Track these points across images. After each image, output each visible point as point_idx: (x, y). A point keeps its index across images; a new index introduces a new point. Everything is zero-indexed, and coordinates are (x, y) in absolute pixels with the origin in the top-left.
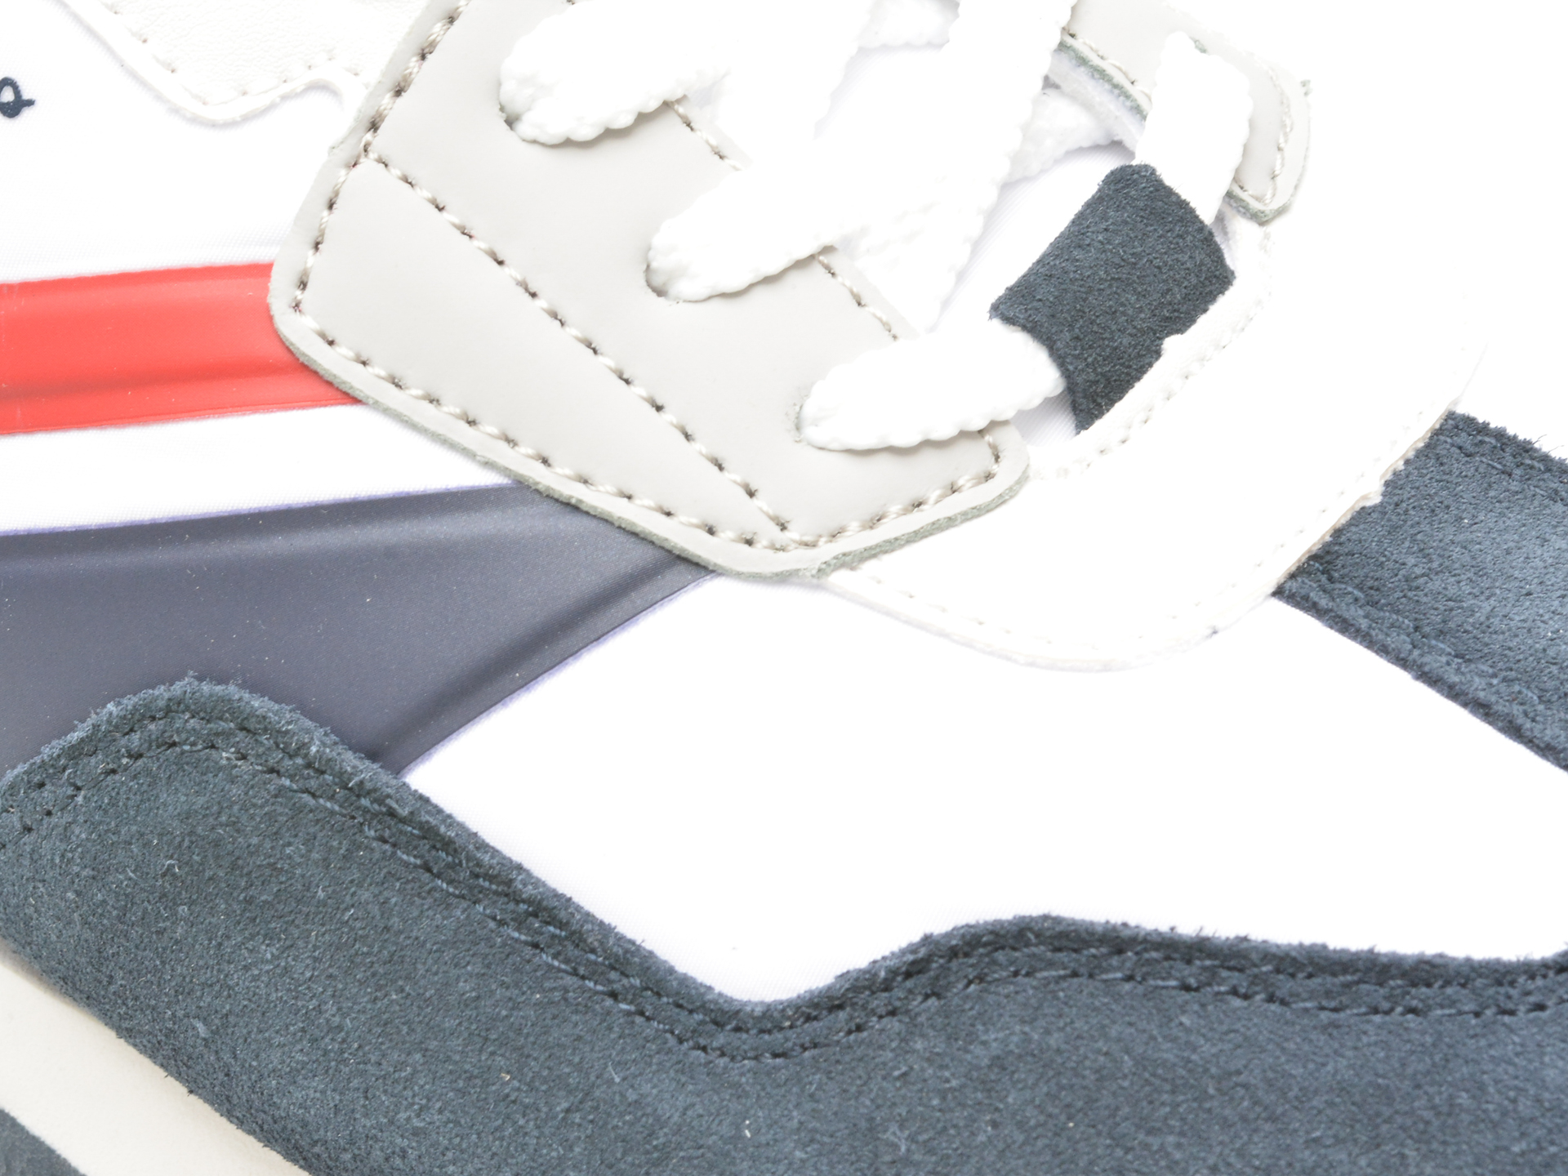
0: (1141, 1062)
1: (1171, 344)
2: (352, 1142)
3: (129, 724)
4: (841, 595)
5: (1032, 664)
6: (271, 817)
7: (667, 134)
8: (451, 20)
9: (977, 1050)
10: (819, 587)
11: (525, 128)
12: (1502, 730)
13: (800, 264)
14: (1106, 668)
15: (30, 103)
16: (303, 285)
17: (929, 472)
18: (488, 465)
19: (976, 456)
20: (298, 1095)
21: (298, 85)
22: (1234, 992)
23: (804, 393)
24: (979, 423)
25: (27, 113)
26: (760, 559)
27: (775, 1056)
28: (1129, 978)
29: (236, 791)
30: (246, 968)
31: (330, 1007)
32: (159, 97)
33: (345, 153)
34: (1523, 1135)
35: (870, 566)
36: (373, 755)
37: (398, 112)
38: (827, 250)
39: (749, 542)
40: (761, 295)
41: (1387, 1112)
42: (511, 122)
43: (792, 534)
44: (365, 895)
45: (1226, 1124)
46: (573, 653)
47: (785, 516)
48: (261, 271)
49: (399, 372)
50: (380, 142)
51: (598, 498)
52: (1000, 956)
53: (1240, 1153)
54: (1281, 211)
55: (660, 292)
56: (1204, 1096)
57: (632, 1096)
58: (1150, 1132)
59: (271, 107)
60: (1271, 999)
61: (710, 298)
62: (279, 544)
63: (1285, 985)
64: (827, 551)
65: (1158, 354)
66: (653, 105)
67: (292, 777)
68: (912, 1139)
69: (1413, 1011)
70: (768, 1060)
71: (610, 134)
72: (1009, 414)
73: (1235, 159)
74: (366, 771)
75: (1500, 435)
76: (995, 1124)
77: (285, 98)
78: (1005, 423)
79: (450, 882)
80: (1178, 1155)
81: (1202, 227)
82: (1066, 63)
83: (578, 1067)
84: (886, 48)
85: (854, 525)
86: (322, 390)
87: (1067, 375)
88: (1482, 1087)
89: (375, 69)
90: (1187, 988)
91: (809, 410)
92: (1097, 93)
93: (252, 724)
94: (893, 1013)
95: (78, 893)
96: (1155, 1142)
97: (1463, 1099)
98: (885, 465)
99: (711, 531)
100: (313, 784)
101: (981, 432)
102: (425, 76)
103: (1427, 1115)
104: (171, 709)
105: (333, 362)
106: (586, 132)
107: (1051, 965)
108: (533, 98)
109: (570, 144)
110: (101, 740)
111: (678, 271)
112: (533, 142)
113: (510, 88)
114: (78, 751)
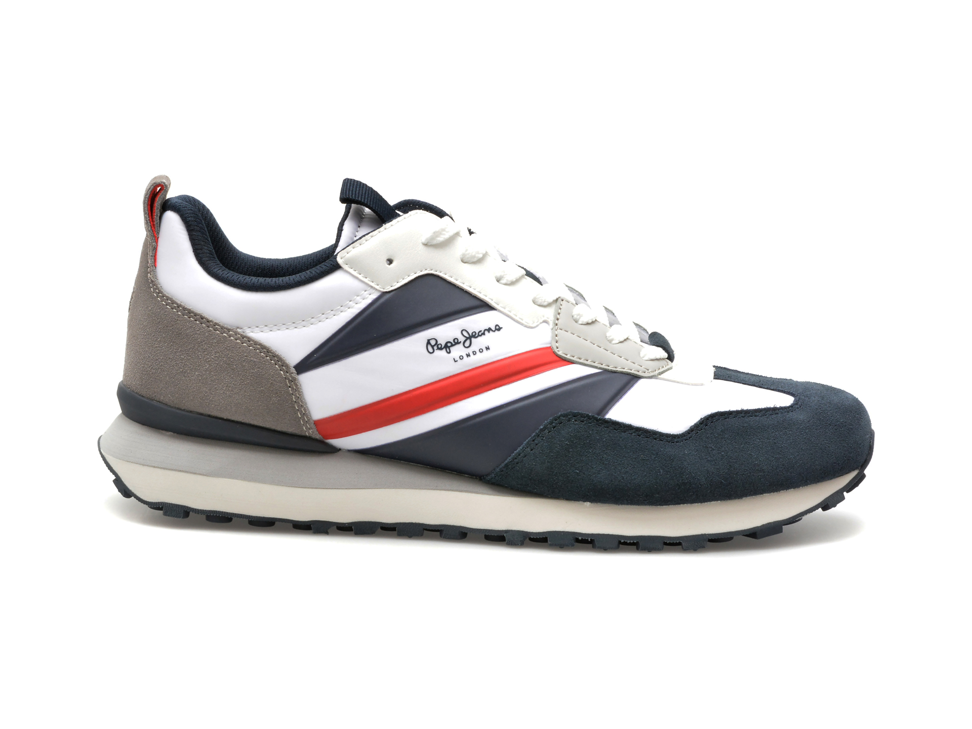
3: (551, 423)
4: (661, 379)
8: (560, 309)
10: (657, 378)
11: (580, 322)
15: (502, 328)
16: (558, 348)
18: (600, 368)
21: (543, 321)
22: (750, 416)
25: (501, 330)
26: (647, 375)
29: (576, 426)
30: (586, 455)
32: (523, 324)
33: (554, 329)
35: (662, 375)
36: (598, 415)
37: (559, 323)
39: (645, 373)
40: (624, 343)
42: (577, 322)
43: (650, 371)
46: (626, 392)
47: (647, 369)
48: (551, 347)
49: (578, 357)
50: (559, 326)
51: (619, 369)
52: (714, 418)
55: (612, 343)
56: (754, 429)
57: (665, 452)
59: (539, 325)
60: (756, 416)
61: (619, 343)
63: (756, 414)
64: (657, 372)
67: (586, 421)
68: (713, 446)
70: (685, 441)
74: (598, 417)
77: (542, 323)
79: (620, 430)
83: (654, 450)
85: (657, 369)
89: (552, 317)
91: (641, 355)
93: (576, 414)
94: (701, 429)
98: (656, 363)
99: (639, 372)
100: (590, 421)
101: (664, 359)
102: (561, 318)
104: (559, 417)
105: (569, 358)
108: (580, 317)
109: (588, 324)
110: (545, 428)
111: (612, 340)
112: (582, 324)
113: (575, 316)
114: (542, 430)
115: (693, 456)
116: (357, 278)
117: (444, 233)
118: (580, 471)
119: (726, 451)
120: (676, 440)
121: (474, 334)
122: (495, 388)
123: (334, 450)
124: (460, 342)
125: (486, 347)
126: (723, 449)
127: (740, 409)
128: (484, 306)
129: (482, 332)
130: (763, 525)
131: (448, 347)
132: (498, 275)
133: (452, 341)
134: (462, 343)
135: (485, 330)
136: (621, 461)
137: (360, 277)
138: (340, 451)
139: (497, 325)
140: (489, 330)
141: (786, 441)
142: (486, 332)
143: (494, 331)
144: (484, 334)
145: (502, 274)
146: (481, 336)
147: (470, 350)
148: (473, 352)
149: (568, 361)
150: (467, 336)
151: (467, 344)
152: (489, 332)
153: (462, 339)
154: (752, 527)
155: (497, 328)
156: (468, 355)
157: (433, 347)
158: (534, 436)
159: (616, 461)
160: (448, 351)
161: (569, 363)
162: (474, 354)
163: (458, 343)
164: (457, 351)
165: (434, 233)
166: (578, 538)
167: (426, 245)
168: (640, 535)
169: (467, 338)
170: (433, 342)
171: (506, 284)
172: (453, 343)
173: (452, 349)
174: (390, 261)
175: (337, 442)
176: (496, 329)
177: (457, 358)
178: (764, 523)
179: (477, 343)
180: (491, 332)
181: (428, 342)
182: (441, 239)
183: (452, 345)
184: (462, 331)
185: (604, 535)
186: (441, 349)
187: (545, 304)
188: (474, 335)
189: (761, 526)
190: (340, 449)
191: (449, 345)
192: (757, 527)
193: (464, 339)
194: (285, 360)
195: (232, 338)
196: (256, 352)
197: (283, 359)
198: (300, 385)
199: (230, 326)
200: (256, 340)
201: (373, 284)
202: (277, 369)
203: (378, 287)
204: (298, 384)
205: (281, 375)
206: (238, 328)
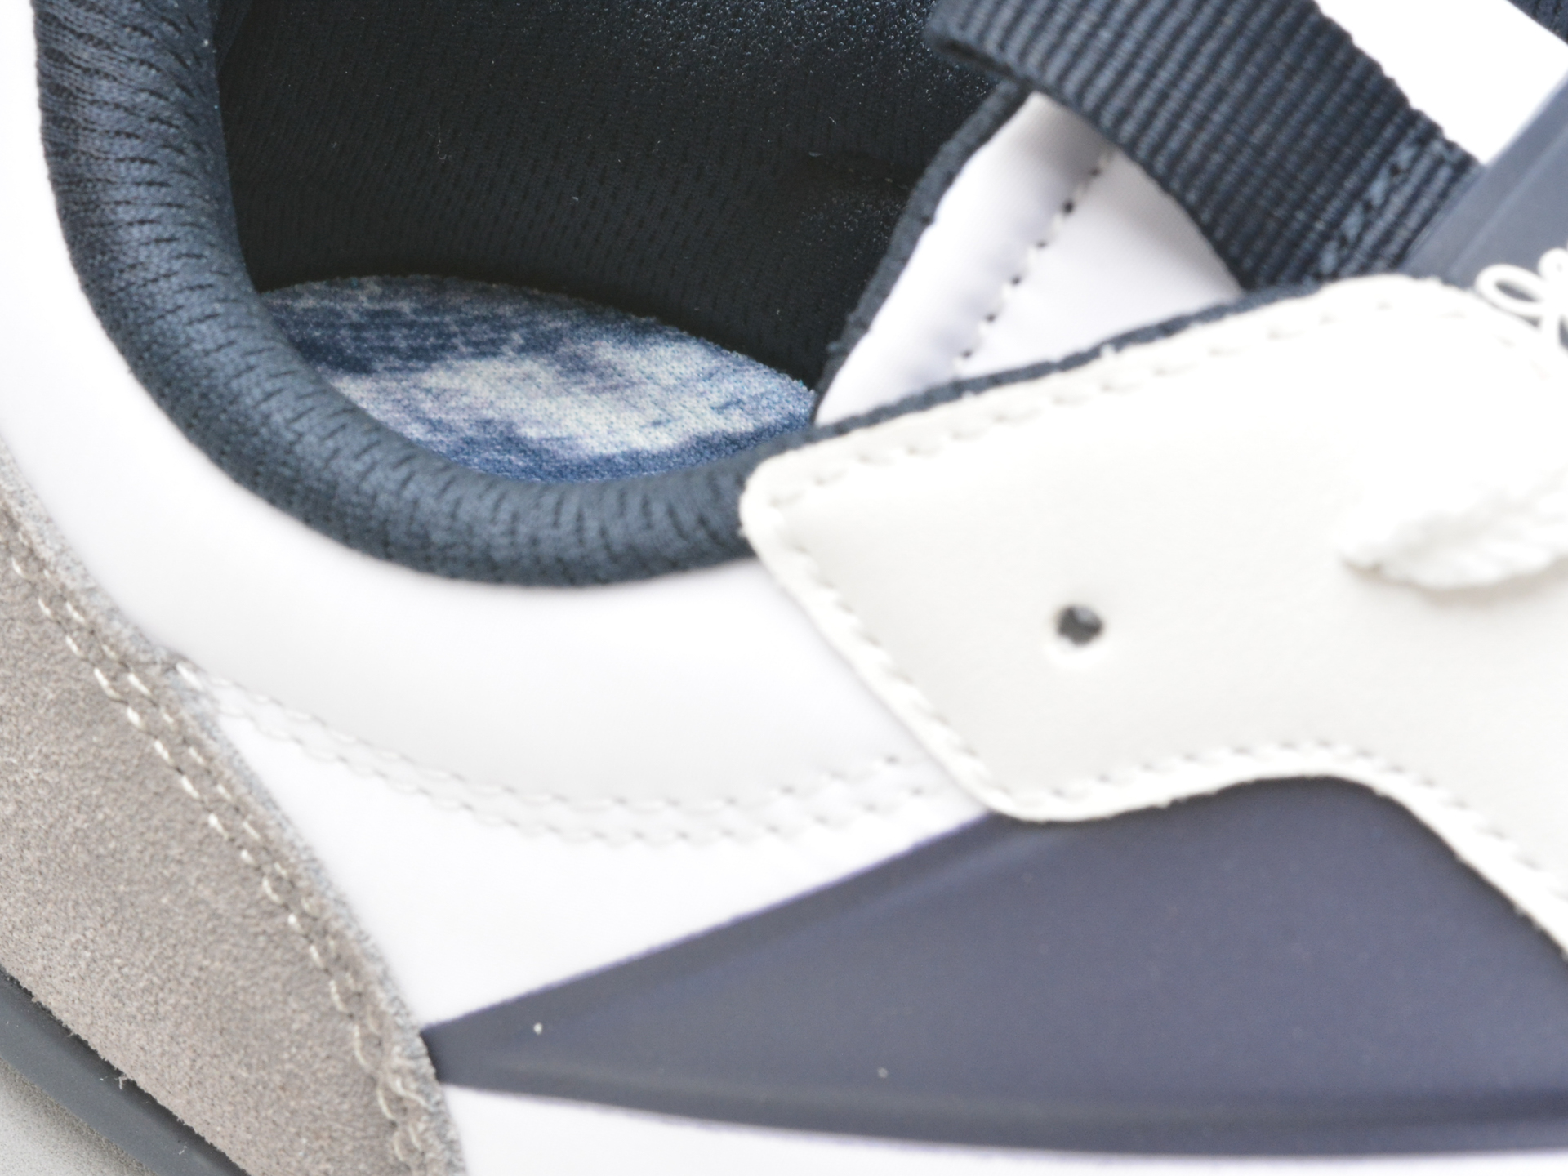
174: (1079, 626)
194: (384, 979)
195: (133, 716)
196: (235, 861)
197: (372, 969)
198: (452, 1145)
199: (139, 635)
200: (251, 782)
201: (938, 738)
202: (333, 1008)
203: (965, 768)
204: (441, 1136)
205: (349, 1052)
206: (184, 659)
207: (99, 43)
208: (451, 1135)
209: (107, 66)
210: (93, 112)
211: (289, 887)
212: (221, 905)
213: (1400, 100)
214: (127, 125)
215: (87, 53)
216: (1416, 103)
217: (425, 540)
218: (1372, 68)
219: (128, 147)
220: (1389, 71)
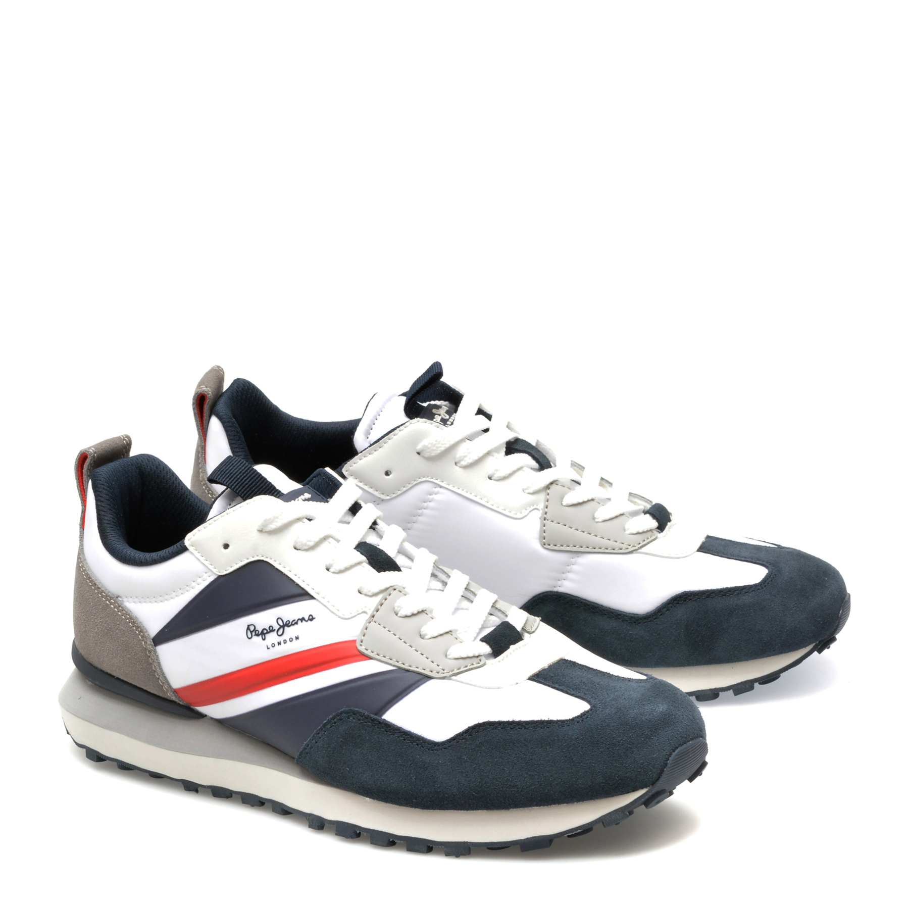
0: (504, 740)
1: (512, 647)
2: (374, 782)
3: (334, 718)
4: (453, 680)
5: (486, 688)
6: (359, 727)
7: (423, 616)
8: (386, 600)
9: (477, 742)
10: (450, 679)
11: (399, 615)
12: (565, 693)
13: (447, 633)
14: (499, 688)
15: (315, 618)
16: (362, 642)
17: (468, 662)
18: (394, 666)
19: (477, 660)
20: (365, 776)
21: (360, 612)
22: (519, 728)
23: (447, 651)
24: (477, 655)
25: (314, 620)
26: (440, 675)
27: (444, 749)
28: (502, 729)
29: (353, 724)
30: (355, 755)
31: (370, 757)
32: (336, 615)
33: (368, 621)
34: (566, 742)
35: (459, 676)
36: (376, 715)
37: (377, 615)
38: (451, 631)
39: (438, 673)
40: (439, 638)
41: (543, 742)
42: (397, 615)
43: (445, 671)
44: (375, 737)
45: (518, 747)
46: (409, 693)
47: (444, 668)
48: (355, 641)
49: (378, 653)
50: (375, 619)
51: (413, 669)
52: (481, 728)
53: (520, 751)
54: (533, 632)
55: (423, 638)
56: (514, 743)
57: (421, 760)
58: (506, 750)
59: (355, 616)
60: (525, 729)
61: (430, 638)
62: (359, 683)
63: (527, 726)
64: (451, 673)
65: (509, 648)
66: (420, 610)
67: (362, 720)
68: (467, 757)
69: (548, 728)
70: (443, 750)
71: (413, 615)
72: (482, 654)
73: (524, 622)
74: (375, 717)
75: (570, 661)
76: (481, 753)
77: (358, 614)
78: (481, 656)
79: (390, 732)
80: (510, 753)
81: (518, 632)
82: (494, 610)
83: (412, 757)
84: (462, 609)
85: (456, 669)
86: (366, 658)
87: (492, 649)
88: (558, 736)
89: (373, 608)
90: (511, 729)
91: (448, 653)
92: (500, 614)
93: (355, 712)
94: (463, 739)
95: (326, 751)
96: (506, 752)
97: (556, 738)
98: (461, 661)
99: (432, 672)
100: (366, 721)
101: (477, 657)
102: (382, 609)
103: (550, 741)
104: (341, 713)
105: (368, 653)
106: (409, 614)
107: (489, 728)
108: (400, 610)
109: (406, 616)
110: (329, 722)
111: (426, 635)
112: (401, 617)
113: (396, 608)
114: (325, 725)
115: (446, 767)
116: (199, 560)
117: (276, 520)
118: (350, 769)
119: (478, 763)
120: (435, 748)
121: (288, 622)
122: (296, 678)
123: (202, 716)
124: (275, 630)
125: (296, 637)
126: (476, 761)
127: (511, 720)
128: (303, 595)
129: (296, 621)
130: (527, 839)
131: (263, 634)
132: (328, 563)
133: (268, 629)
134: (276, 631)
135: (299, 619)
136: (382, 764)
137: (202, 559)
138: (205, 718)
139: (311, 615)
140: (303, 619)
141: (544, 758)
142: (299, 622)
143: (307, 621)
144: (296, 623)
145: (332, 562)
146: (294, 625)
147: (281, 639)
148: (284, 641)
149: (367, 657)
150: (282, 624)
151: (280, 632)
152: (302, 622)
153: (276, 627)
154: (515, 840)
155: (311, 618)
156: (279, 644)
157: (251, 632)
158: (319, 729)
159: (378, 764)
160: (264, 638)
161: (367, 658)
162: (284, 643)
163: (273, 631)
164: (272, 638)
165: (265, 521)
166: (356, 832)
167: (261, 531)
168: (408, 836)
169: (281, 627)
170: (252, 628)
171: (334, 573)
172: (269, 631)
173: (267, 636)
174: (226, 546)
175: (203, 709)
176: (309, 619)
177: (270, 646)
178: (529, 837)
179: (290, 632)
180: (304, 621)
181: (248, 628)
182: (273, 526)
183: (268, 633)
184: (279, 618)
185: (378, 831)
186: (257, 635)
187: (370, 594)
188: (288, 624)
189: (524, 840)
190: (206, 716)
191: (265, 632)
192: (521, 840)
193: (279, 627)
194: (146, 632)
195: (112, 606)
196: (126, 621)
197: (145, 630)
198: (157, 656)
199: (113, 594)
200: (128, 610)
201: (211, 567)
202: (140, 639)
203: (214, 570)
204: (155, 655)
205: (142, 645)
206: (119, 596)
207: (105, 512)
208: (157, 654)
209: (106, 515)
210: (104, 521)
211: (134, 623)
212: (124, 629)
213: (275, 488)
214: (109, 522)
215: (103, 513)
216: (277, 488)
217: (142, 562)
218: (270, 483)
219: (109, 526)
220: (273, 484)
